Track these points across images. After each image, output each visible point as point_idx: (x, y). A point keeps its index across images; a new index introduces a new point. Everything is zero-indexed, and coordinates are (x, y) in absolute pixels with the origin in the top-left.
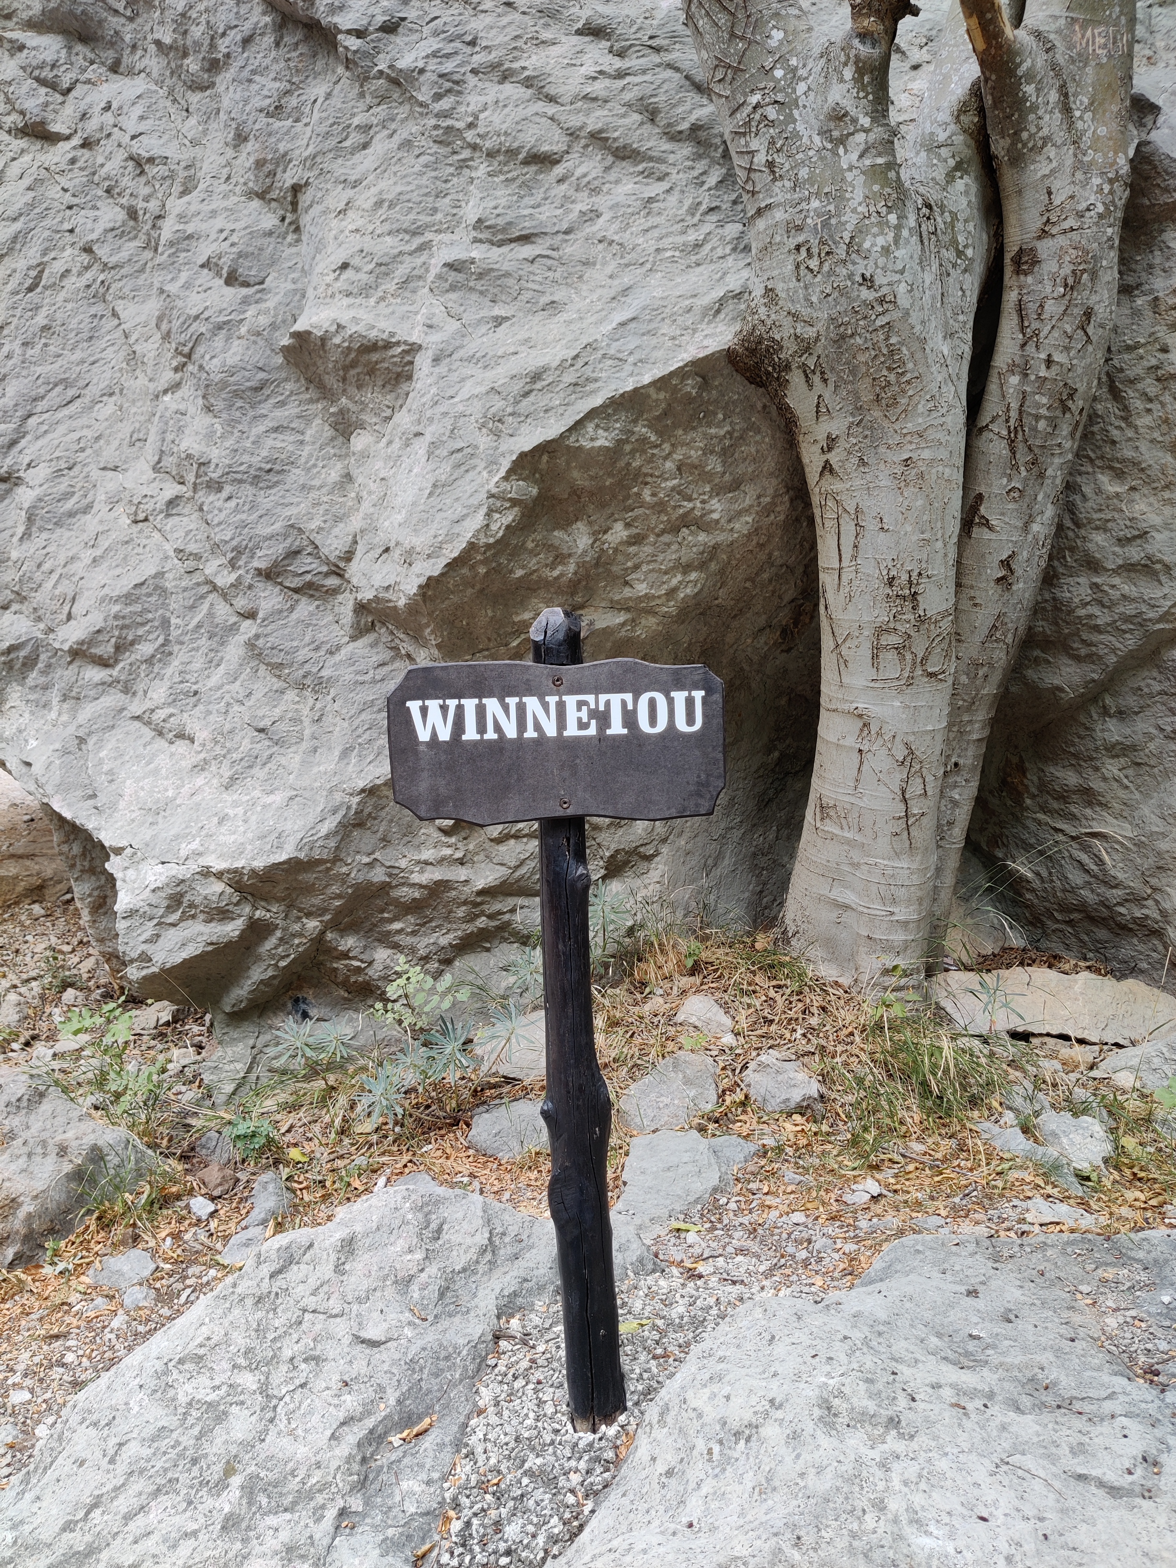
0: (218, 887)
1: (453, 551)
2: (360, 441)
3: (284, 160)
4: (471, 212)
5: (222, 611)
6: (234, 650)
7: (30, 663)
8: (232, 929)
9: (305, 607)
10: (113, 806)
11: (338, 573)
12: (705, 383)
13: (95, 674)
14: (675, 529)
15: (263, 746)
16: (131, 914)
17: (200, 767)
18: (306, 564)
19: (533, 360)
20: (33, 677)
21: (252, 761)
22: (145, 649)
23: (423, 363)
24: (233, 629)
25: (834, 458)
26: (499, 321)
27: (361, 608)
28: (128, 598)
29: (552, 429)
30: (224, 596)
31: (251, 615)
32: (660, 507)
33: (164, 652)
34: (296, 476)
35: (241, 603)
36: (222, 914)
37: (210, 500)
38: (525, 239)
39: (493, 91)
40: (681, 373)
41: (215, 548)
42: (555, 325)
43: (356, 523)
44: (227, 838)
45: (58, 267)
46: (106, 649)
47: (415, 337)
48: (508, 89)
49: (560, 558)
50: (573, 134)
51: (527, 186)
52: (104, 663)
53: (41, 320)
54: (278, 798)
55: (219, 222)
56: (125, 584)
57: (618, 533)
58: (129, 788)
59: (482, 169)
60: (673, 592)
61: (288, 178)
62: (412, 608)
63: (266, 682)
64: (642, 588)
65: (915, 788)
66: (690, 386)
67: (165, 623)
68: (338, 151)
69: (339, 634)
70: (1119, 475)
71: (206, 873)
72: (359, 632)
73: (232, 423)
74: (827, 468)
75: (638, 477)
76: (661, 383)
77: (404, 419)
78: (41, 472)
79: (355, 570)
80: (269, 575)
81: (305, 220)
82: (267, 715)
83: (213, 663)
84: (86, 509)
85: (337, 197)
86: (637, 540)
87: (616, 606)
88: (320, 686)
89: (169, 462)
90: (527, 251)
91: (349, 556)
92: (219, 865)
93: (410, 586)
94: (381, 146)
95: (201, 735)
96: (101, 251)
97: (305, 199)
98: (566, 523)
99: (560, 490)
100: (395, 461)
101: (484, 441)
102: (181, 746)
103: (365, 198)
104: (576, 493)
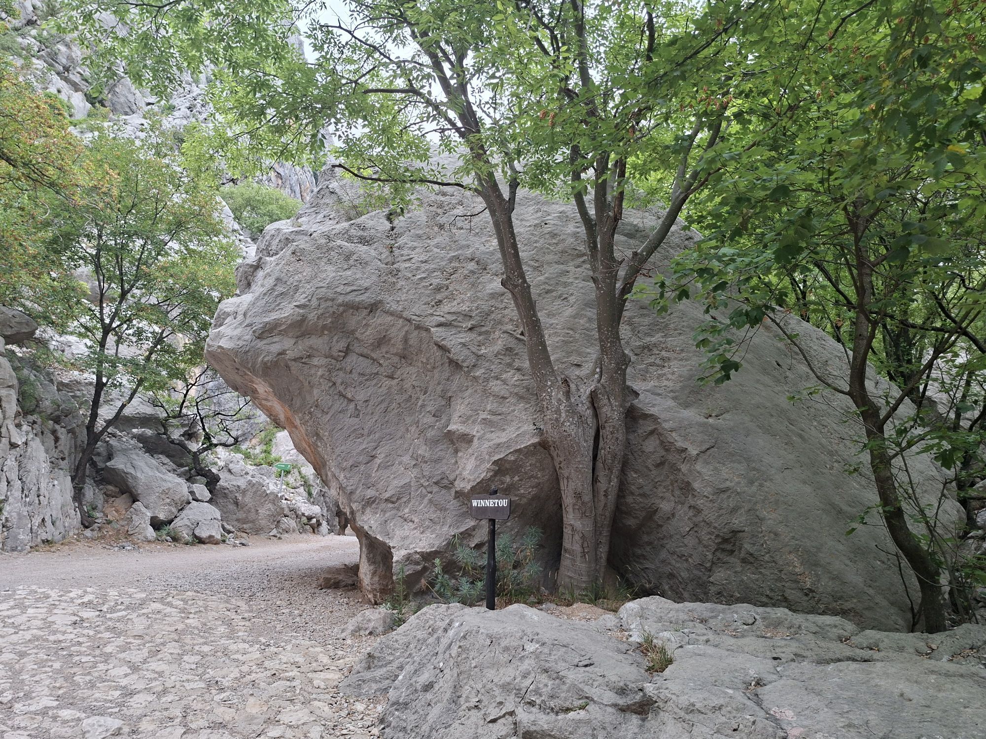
0: (418, 556)
1: (478, 480)
2: (460, 454)
3: (448, 391)
4: (489, 407)
5: (424, 491)
6: (426, 501)
7: (374, 502)
8: (419, 568)
9: (444, 491)
10: (393, 537)
11: (452, 483)
12: (535, 447)
13: (390, 505)
14: (529, 478)
15: (431, 524)
16: (397, 561)
17: (415, 528)
18: (445, 481)
19: (498, 441)
20: (374, 506)
21: (428, 527)
22: (405, 499)
23: (475, 440)
24: (426, 496)
25: (562, 465)
26: (492, 432)
27: (456, 492)
28: (402, 487)
29: (502, 456)
30: (425, 488)
31: (431, 493)
32: (526, 473)
33: (409, 500)
34: (444, 461)
35: (429, 489)
36: (417, 563)
37: (424, 465)
38: (499, 414)
39: (495, 382)
40: (529, 446)
41: (424, 476)
42: (504, 434)
43: (457, 472)
44: (421, 544)
45: (392, 407)
46: (394, 499)
47: (474, 433)
48: (499, 382)
49: (503, 483)
50: (511, 393)
51: (501, 403)
52: (393, 503)
53: (386, 419)
54: (434, 536)
55: (432, 402)
56: (402, 483)
57: (516, 478)
58: (398, 533)
59: (491, 398)
60: (529, 493)
61: (449, 394)
62: (468, 492)
63: (433, 509)
64: (522, 491)
65: (585, 545)
66: (532, 449)
67: (410, 494)
68: (461, 391)
69: (451, 498)
70: (636, 472)
71: (416, 552)
72: (456, 498)
73: (431, 448)
74: (560, 468)
75: (521, 466)
76: (525, 447)
77: (470, 451)
78: (383, 455)
79: (456, 483)
80: (436, 483)
81: (452, 404)
82: (433, 516)
83: (420, 504)
84: (392, 465)
85: (459, 401)
86: (521, 480)
87: (516, 495)
88: (446, 510)
89: (415, 455)
90: (500, 417)
91: (455, 480)
92: (419, 550)
93: (469, 487)
94: (470, 391)
95: (416, 520)
96: (402, 405)
97: (452, 399)
98: (504, 476)
99: (503, 468)
100: (468, 459)
101: (487, 457)
102: (411, 524)
103: (466, 402)
104: (507, 469)
